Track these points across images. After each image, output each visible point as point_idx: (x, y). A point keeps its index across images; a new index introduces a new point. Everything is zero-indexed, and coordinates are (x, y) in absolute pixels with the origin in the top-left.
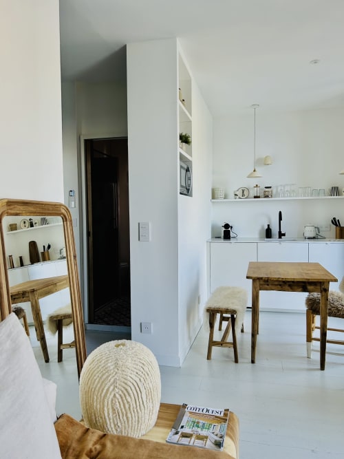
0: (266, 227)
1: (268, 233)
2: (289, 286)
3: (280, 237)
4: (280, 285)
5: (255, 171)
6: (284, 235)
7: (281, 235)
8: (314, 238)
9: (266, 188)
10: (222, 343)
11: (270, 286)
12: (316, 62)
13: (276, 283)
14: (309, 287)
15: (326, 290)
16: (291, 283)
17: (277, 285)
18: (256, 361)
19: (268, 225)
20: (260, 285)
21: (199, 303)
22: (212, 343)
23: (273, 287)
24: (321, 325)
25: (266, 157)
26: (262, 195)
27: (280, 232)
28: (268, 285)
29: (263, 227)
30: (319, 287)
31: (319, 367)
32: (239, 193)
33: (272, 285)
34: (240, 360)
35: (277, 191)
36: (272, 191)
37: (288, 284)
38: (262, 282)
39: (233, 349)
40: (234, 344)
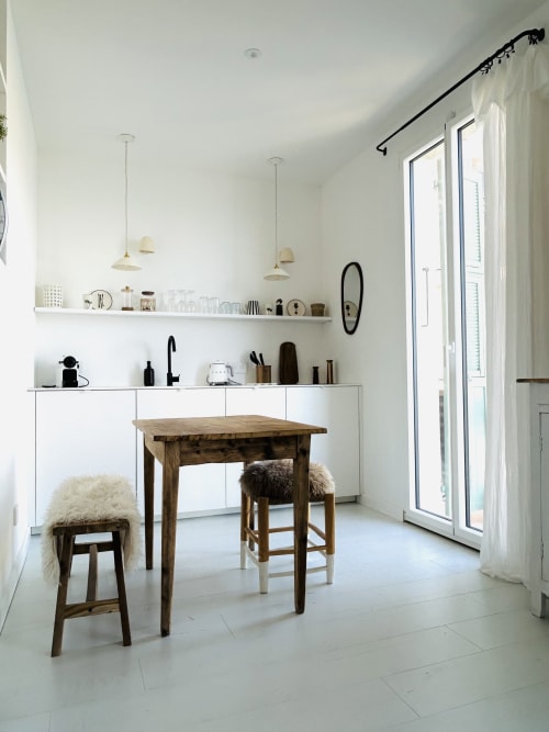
0: (145, 366)
1: (149, 378)
2: (241, 450)
3: (170, 384)
4: (222, 450)
5: (126, 256)
6: (177, 379)
7: (171, 380)
8: (226, 384)
9: (144, 293)
10: (90, 606)
11: (203, 454)
12: (253, 56)
13: (215, 446)
14: (278, 449)
15: (306, 452)
16: (244, 444)
17: (215, 451)
18: (173, 629)
19: (149, 363)
20: (182, 453)
21: (15, 524)
22: (64, 611)
23: (209, 456)
24: (295, 523)
25: (144, 238)
26: (137, 305)
27: (169, 374)
28: (198, 452)
29: (138, 367)
30: (293, 448)
31: (293, 608)
32: (94, 299)
33: (207, 451)
34: (134, 636)
35: (162, 302)
36: (154, 300)
37: (237, 446)
38: (185, 448)
39: (118, 615)
40: (121, 601)
